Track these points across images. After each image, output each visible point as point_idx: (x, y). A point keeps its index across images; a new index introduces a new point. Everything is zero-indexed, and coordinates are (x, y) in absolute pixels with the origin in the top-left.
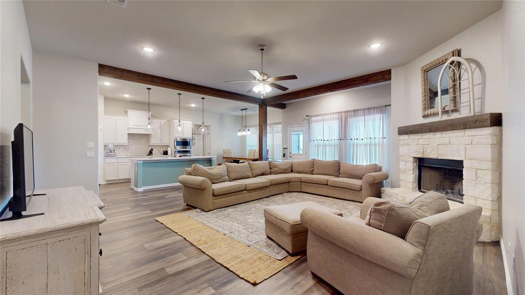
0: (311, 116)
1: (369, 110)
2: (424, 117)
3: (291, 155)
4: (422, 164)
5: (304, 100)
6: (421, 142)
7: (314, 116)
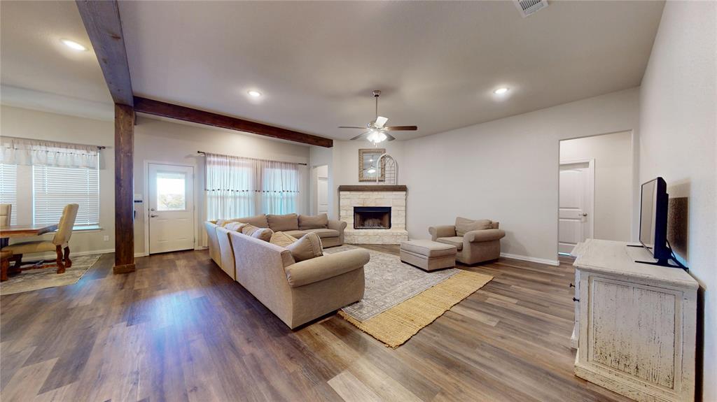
0: (210, 155)
1: (286, 164)
2: (360, 181)
3: (152, 213)
4: (358, 211)
5: (200, 128)
6: (361, 197)
7: (214, 155)
